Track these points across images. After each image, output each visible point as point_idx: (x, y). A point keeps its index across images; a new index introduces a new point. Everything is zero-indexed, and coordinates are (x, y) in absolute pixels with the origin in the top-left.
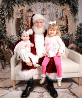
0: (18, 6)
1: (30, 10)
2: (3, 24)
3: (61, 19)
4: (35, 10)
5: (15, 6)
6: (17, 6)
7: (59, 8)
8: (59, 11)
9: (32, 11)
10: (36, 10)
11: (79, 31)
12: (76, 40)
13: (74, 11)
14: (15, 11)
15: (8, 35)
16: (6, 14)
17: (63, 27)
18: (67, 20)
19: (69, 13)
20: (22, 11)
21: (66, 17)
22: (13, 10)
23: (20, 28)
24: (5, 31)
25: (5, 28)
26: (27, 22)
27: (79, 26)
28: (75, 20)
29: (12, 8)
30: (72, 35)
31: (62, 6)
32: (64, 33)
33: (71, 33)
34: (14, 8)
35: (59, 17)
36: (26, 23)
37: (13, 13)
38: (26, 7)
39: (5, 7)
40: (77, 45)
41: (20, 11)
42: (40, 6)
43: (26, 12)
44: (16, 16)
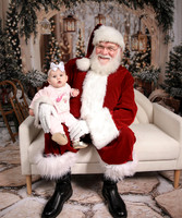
0: (46, 9)
1: (70, 18)
2: (14, 48)
3: (137, 36)
4: (81, 18)
5: (39, 8)
6: (43, 8)
7: (133, 14)
8: (132, 19)
9: (75, 20)
10: (84, 18)
11: (173, 63)
12: (166, 81)
13: (165, 19)
14: (39, 20)
15: (25, 70)
16: (20, 26)
17: (140, 55)
18: (149, 38)
19: (154, 24)
20: (53, 18)
21: (148, 32)
22: (34, 18)
23: (50, 56)
24: (20, 62)
25: (19, 55)
26: (65, 42)
27: (174, 52)
28: (167, 39)
29: (33, 12)
30: (159, 71)
31: (139, 9)
32: (141, 66)
33: (156, 67)
34: (37, 12)
35: (132, 32)
36: (62, 44)
37: (34, 24)
38: (63, 12)
39: (19, 11)
40: (169, 91)
41: (50, 20)
42: (92, 9)
43: (61, 21)
44: (42, 30)
